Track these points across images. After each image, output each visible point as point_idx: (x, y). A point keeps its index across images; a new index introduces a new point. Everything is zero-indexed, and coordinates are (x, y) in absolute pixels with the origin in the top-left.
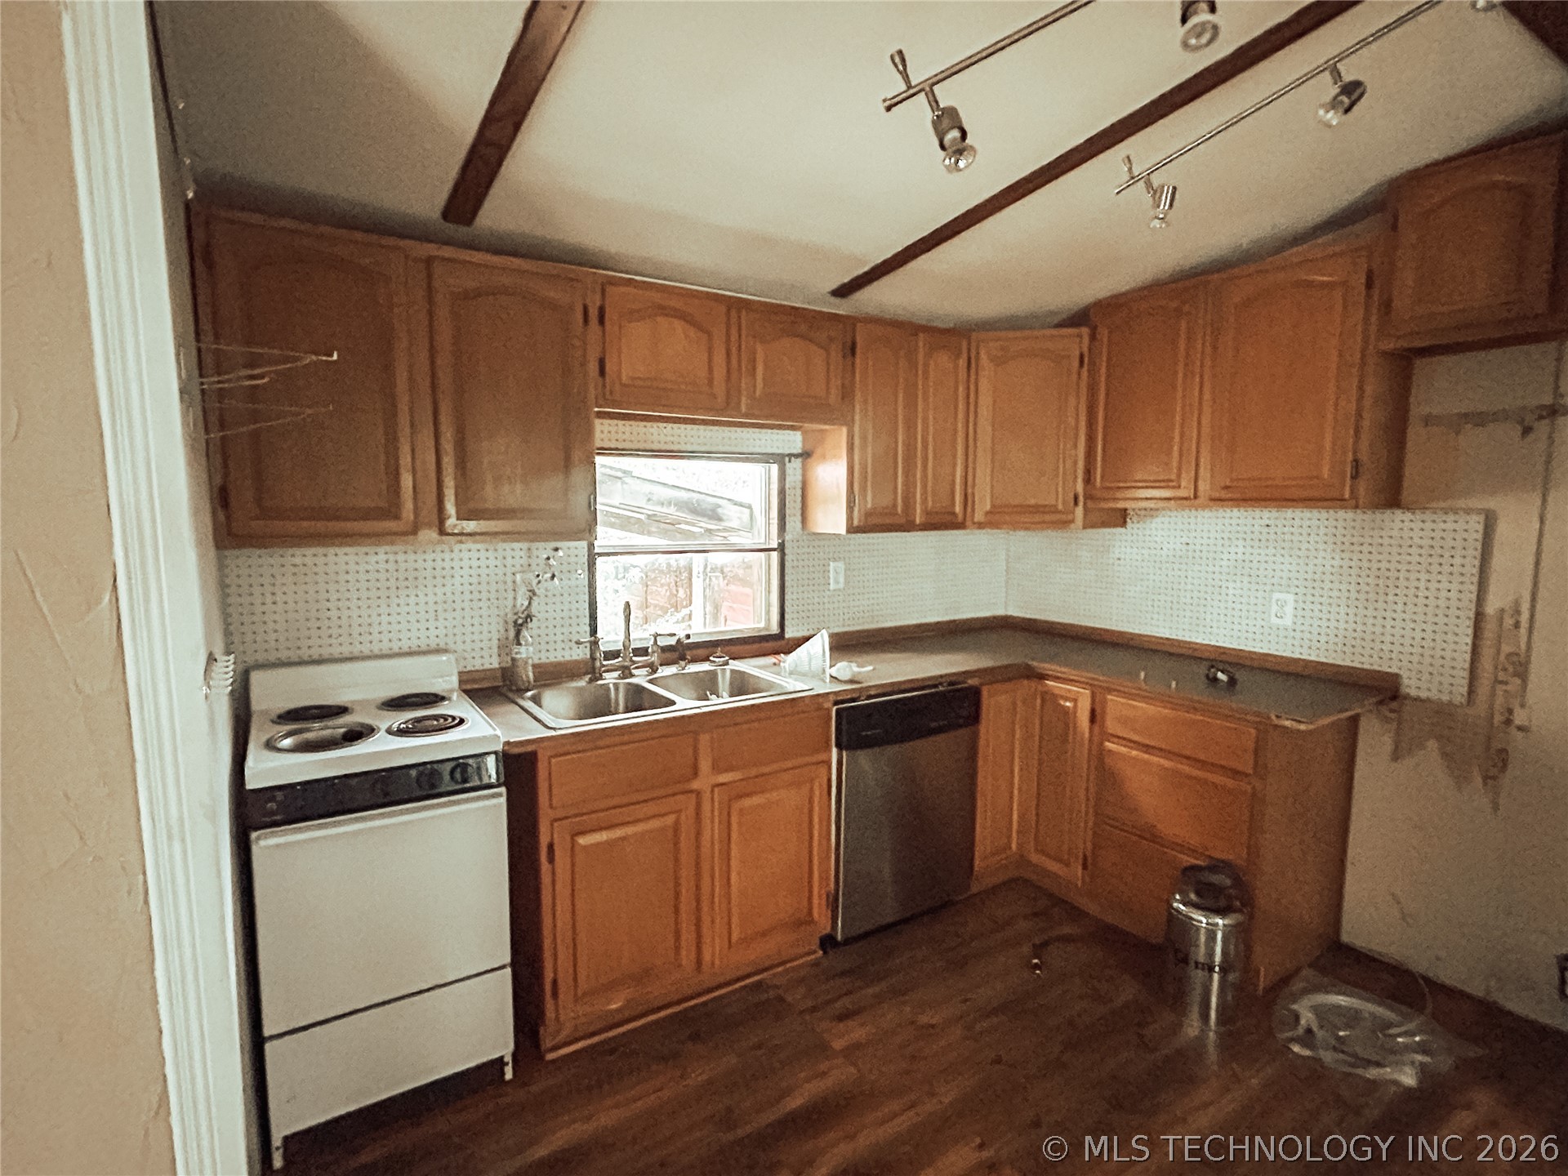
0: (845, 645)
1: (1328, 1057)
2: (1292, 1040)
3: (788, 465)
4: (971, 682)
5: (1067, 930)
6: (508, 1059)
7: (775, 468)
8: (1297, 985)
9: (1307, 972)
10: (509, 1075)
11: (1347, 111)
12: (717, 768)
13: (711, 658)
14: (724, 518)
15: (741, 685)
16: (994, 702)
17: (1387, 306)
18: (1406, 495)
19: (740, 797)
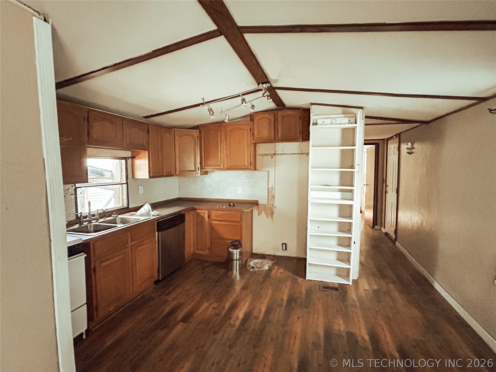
0: (155, 206)
1: (256, 269)
2: (250, 269)
3: (128, 160)
4: (183, 212)
5: (207, 265)
6: (84, 332)
7: (124, 161)
8: (249, 260)
9: (250, 259)
10: (84, 337)
11: (253, 109)
12: (132, 241)
13: (112, 215)
14: (104, 175)
15: (124, 221)
16: (187, 217)
17: (253, 134)
18: (257, 168)
19: (138, 247)
